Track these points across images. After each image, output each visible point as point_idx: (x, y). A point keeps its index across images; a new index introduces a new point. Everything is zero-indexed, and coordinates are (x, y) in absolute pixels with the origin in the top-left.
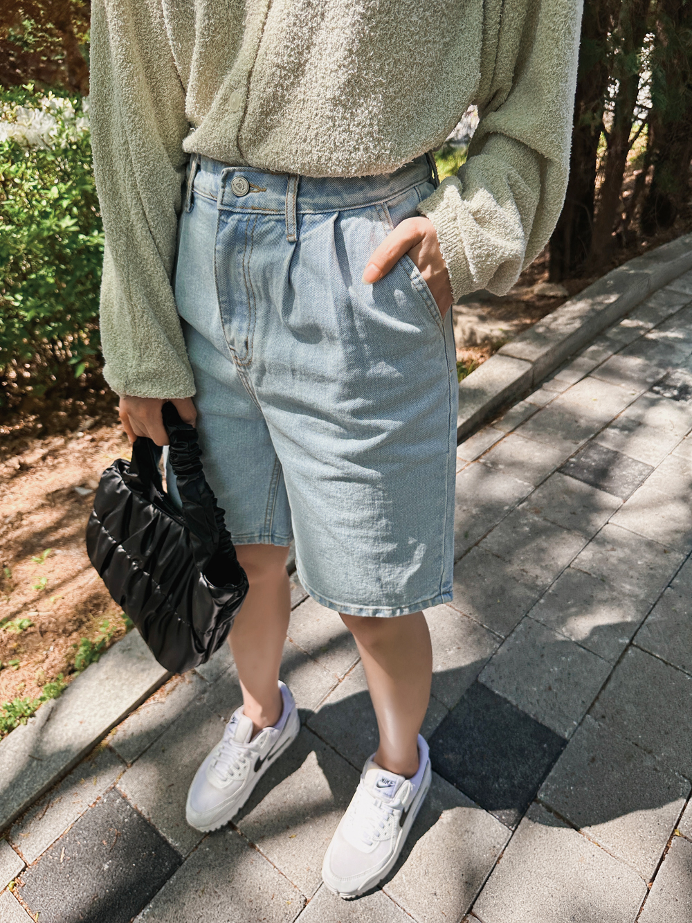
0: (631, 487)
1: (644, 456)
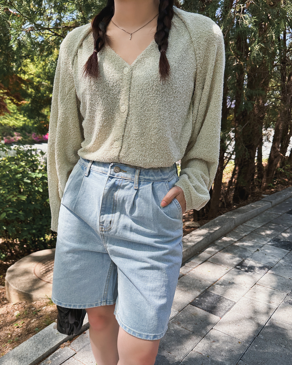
0: (224, 311)
1: (231, 297)
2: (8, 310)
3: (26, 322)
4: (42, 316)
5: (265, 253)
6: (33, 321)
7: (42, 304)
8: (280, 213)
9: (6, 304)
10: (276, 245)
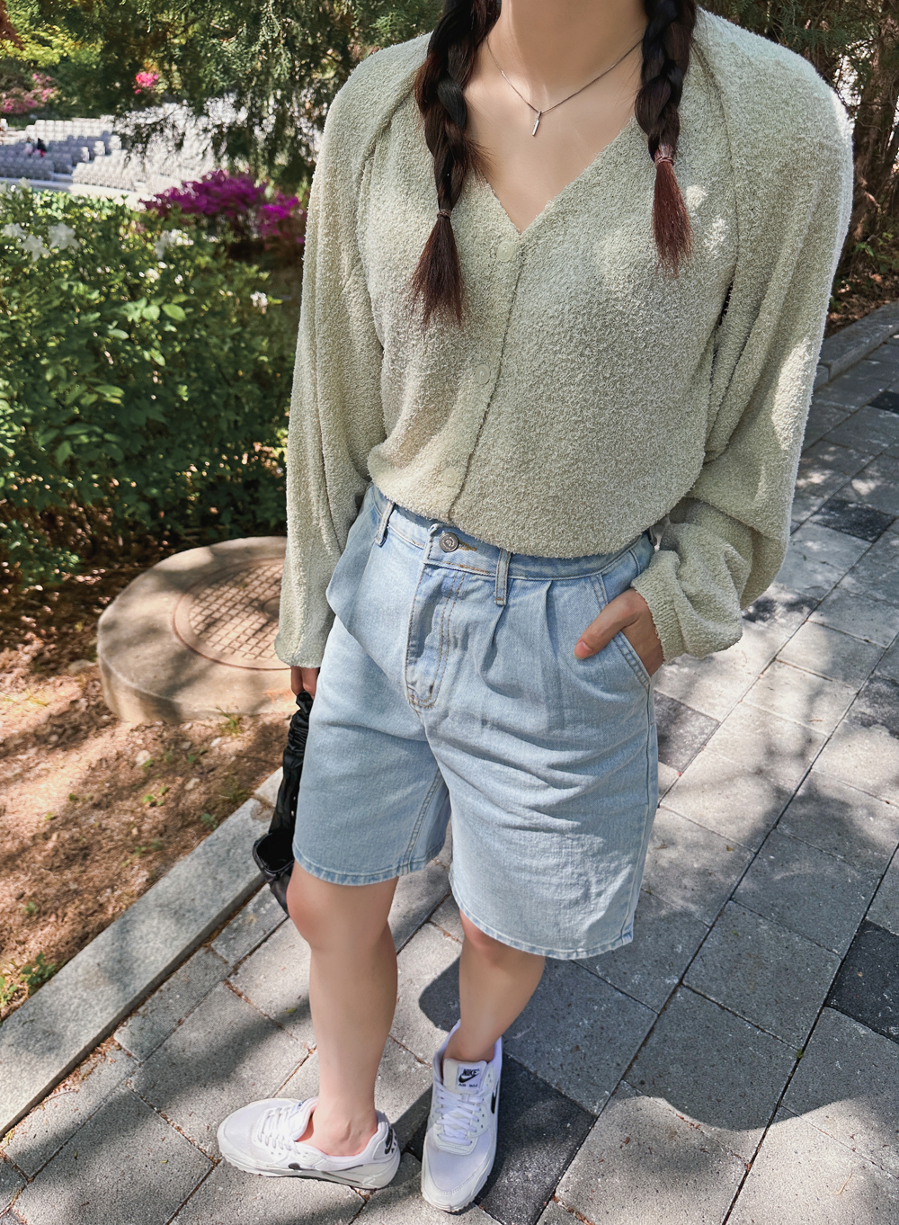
0: (689, 752)
1: (707, 706)
2: (120, 749)
3: (174, 787)
4: (212, 770)
5: (805, 552)
6: (190, 786)
7: (209, 731)
8: (853, 407)
9: (107, 724)
10: (837, 521)
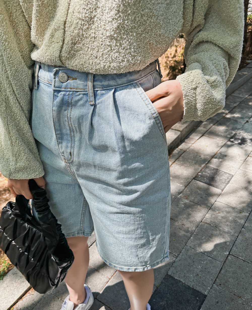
0: (224, 184)
1: (228, 170)
